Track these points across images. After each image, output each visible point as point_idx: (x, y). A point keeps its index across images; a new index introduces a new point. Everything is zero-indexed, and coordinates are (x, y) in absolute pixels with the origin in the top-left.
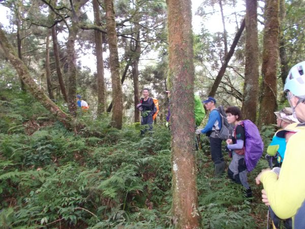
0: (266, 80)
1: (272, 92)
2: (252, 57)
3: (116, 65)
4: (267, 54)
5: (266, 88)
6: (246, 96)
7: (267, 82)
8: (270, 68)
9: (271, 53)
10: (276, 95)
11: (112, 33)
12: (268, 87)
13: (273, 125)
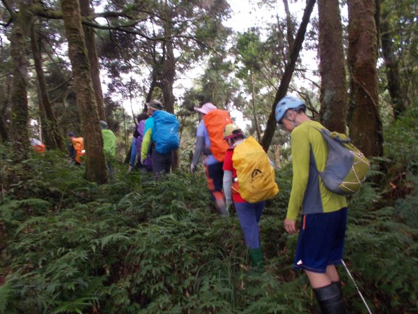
0: (356, 76)
1: (368, 97)
2: (331, 42)
3: (81, 65)
4: (355, 27)
5: (356, 91)
6: (325, 111)
7: (359, 80)
8: (362, 53)
9: (363, 25)
10: (377, 103)
11: (68, 6)
12: (361, 90)
13: (375, 158)
